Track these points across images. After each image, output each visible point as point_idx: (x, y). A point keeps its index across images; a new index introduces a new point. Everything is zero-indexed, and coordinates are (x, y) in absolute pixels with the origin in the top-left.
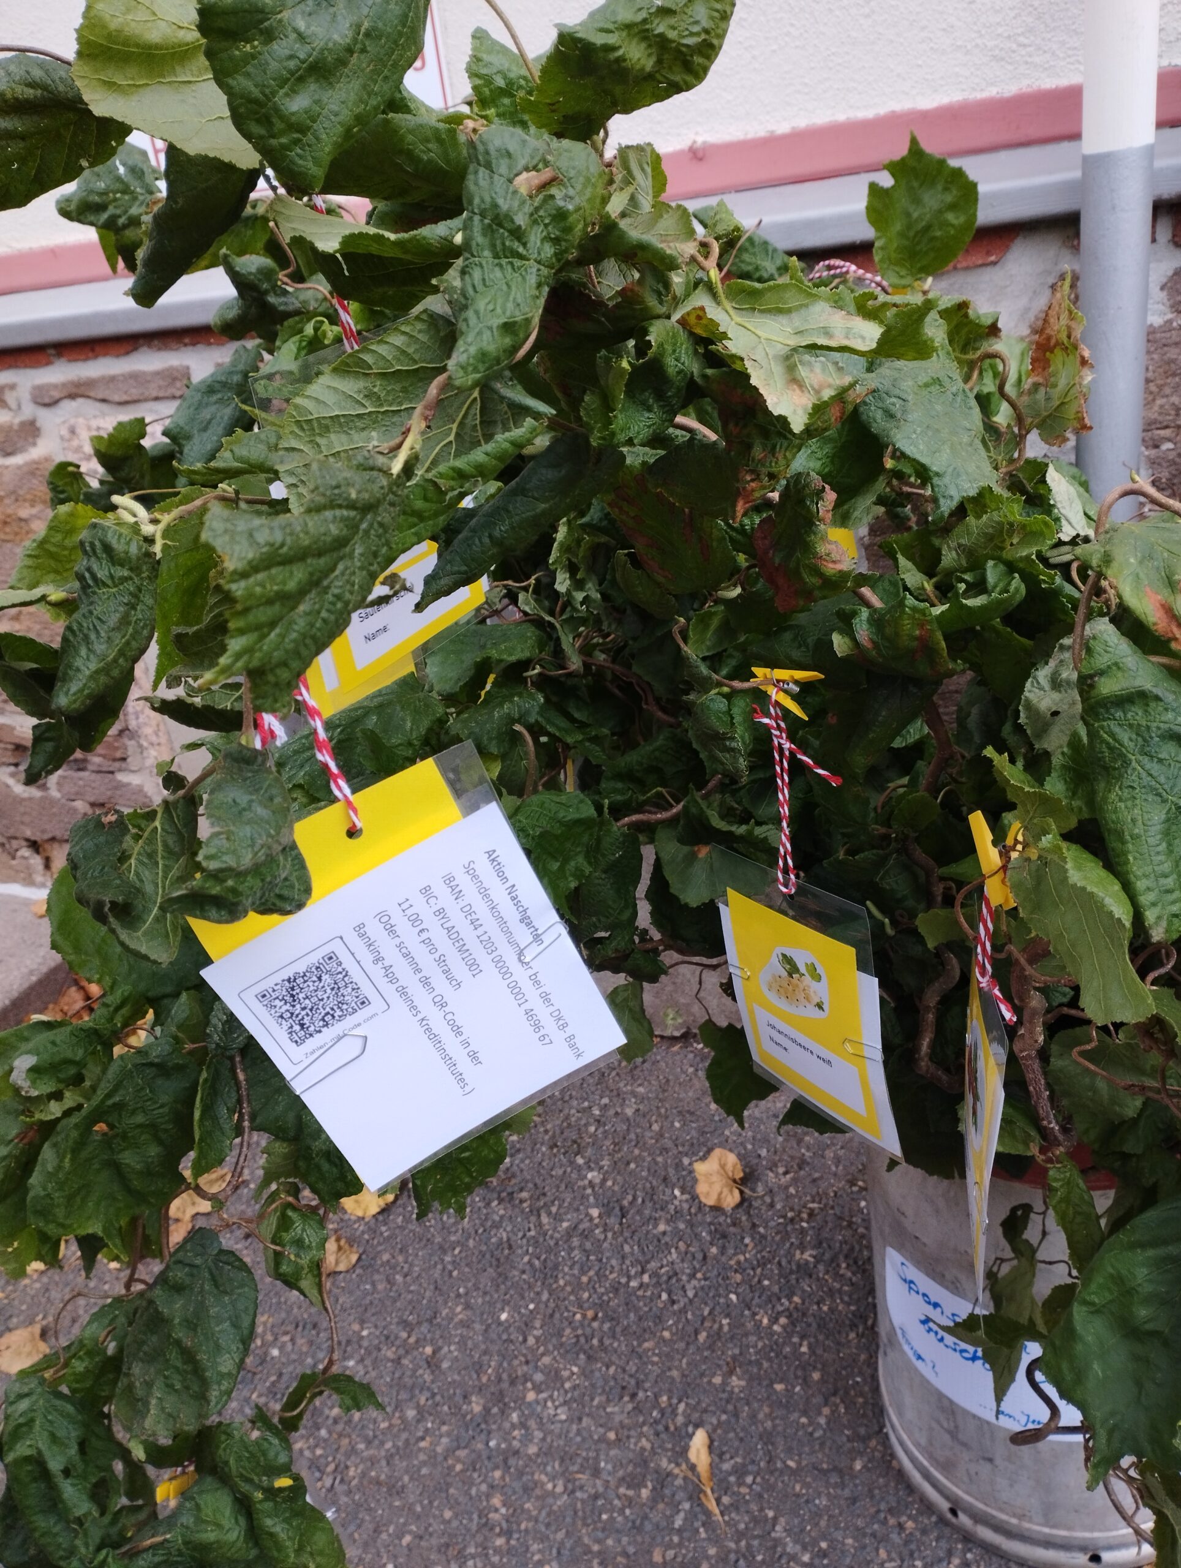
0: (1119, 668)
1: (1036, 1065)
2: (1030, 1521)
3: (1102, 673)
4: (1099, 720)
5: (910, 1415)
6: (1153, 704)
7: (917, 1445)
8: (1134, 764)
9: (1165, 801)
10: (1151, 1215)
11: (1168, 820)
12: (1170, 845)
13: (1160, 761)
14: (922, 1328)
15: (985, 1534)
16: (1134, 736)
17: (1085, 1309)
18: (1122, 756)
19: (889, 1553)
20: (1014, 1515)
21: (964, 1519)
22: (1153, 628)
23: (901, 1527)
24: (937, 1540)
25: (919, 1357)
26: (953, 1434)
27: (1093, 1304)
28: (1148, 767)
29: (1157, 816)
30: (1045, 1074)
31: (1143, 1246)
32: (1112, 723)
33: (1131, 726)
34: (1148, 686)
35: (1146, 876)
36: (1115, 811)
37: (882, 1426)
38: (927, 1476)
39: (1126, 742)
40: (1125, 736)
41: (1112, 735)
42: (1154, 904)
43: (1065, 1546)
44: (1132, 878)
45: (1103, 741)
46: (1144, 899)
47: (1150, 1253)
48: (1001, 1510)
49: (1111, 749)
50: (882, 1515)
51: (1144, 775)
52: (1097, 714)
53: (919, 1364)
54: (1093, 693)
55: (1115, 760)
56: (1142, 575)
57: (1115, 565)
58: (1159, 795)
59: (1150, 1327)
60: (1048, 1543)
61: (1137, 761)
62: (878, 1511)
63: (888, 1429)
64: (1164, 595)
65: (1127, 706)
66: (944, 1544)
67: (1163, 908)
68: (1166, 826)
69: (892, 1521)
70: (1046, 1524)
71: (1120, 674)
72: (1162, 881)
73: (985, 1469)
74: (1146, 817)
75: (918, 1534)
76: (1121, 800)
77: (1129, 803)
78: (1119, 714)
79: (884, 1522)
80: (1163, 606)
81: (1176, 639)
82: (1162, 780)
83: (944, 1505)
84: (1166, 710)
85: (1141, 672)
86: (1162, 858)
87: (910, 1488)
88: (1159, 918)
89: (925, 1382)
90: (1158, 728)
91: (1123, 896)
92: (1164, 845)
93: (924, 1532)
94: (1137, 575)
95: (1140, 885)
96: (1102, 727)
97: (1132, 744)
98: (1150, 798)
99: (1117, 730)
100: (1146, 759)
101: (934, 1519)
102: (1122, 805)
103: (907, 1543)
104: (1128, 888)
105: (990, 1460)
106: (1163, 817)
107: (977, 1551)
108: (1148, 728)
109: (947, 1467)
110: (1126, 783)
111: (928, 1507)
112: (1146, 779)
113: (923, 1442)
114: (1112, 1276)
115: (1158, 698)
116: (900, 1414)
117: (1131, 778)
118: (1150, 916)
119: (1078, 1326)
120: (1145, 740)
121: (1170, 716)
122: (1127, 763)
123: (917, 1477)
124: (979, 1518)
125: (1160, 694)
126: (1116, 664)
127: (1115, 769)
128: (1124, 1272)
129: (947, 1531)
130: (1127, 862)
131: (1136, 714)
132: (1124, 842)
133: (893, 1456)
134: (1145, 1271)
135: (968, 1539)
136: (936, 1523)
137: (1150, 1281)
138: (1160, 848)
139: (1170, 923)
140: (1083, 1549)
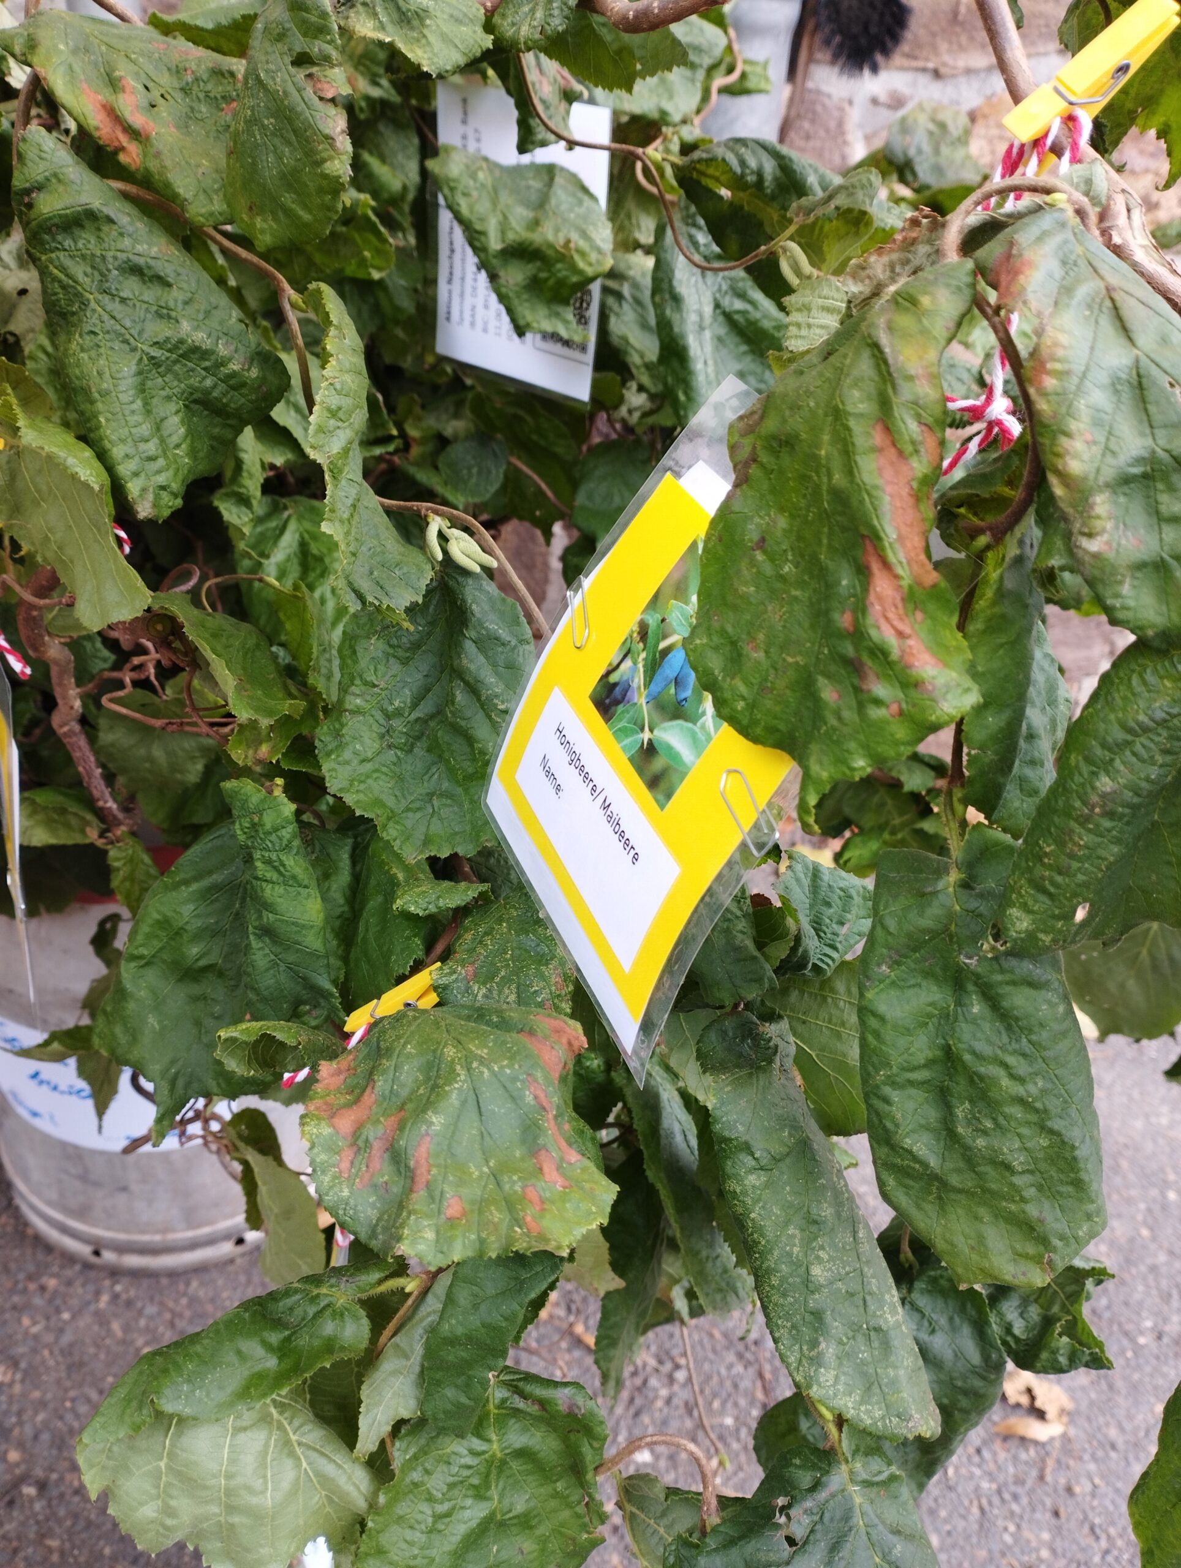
0: (59, 181)
1: (82, 742)
2: (174, 1230)
3: (40, 187)
4: (45, 252)
5: (36, 1176)
6: (105, 228)
7: (49, 1203)
8: (93, 305)
9: (134, 350)
10: (195, 851)
11: (140, 373)
12: (146, 404)
13: (123, 300)
14: (33, 1084)
15: (133, 1261)
16: (89, 270)
17: (133, 964)
18: (78, 295)
19: (32, 1318)
20: (157, 1232)
21: (108, 1256)
22: (96, 134)
23: (43, 1288)
24: (83, 1285)
25: (35, 1114)
26: (84, 1178)
27: (141, 957)
28: (109, 307)
29: (128, 368)
30: (96, 752)
31: (186, 882)
32: (61, 254)
33: (83, 257)
34: (96, 204)
35: (123, 441)
36: (78, 365)
37: (10, 1200)
38: (64, 1230)
39: (80, 277)
40: (79, 270)
41: (63, 269)
42: (136, 474)
43: (211, 1241)
44: (107, 444)
45: (55, 279)
46: (124, 470)
47: (195, 886)
48: (143, 1232)
49: (64, 287)
50: (20, 1286)
51: (106, 317)
52: (42, 243)
53: (37, 1122)
54: (33, 214)
55: (71, 303)
56: (77, 68)
57: (41, 50)
58: (126, 342)
59: (202, 963)
60: (193, 1245)
61: (98, 302)
62: (16, 1282)
63: (18, 1201)
64: (105, 95)
65: (77, 231)
66: (91, 1288)
67: (148, 477)
68: (139, 379)
69: (32, 1286)
70: (191, 1226)
71: (61, 189)
72: (142, 446)
73: (121, 1199)
74: (114, 368)
75: (62, 1289)
76: (83, 350)
77: (93, 353)
78: (68, 243)
79: (25, 1290)
80: (104, 106)
81: (123, 149)
82: (128, 324)
83: (85, 1250)
84: (121, 235)
85: (86, 187)
86: (138, 418)
87: (49, 1248)
88: (144, 490)
89: (46, 1138)
90: (115, 258)
91: (97, 464)
92: (139, 403)
93: (69, 1283)
94: (70, 67)
95: (117, 452)
96: (51, 261)
97: (87, 280)
98: (117, 345)
99: (68, 262)
100: (107, 298)
101: (78, 1267)
102: (84, 356)
103: (50, 1301)
104: (102, 456)
105: (124, 1189)
106: (134, 368)
107: (125, 1280)
108: (103, 258)
109: (82, 1213)
110: (87, 328)
111: (70, 1259)
112: (109, 323)
113: (54, 1196)
114: (158, 922)
115: (110, 221)
116: (26, 1179)
117: (91, 321)
118: (133, 488)
119: (129, 986)
120: (102, 274)
121: (127, 242)
122: (85, 304)
123: (53, 1235)
124: (123, 1249)
125: (113, 215)
126: (55, 175)
127: (73, 314)
128: (170, 914)
129: (92, 1274)
130: (98, 427)
131: (87, 241)
132: (92, 402)
133: (26, 1224)
134: (192, 907)
135: (115, 1273)
136: (81, 1272)
137: (197, 916)
138: (134, 406)
139: (157, 497)
140: (226, 1237)
